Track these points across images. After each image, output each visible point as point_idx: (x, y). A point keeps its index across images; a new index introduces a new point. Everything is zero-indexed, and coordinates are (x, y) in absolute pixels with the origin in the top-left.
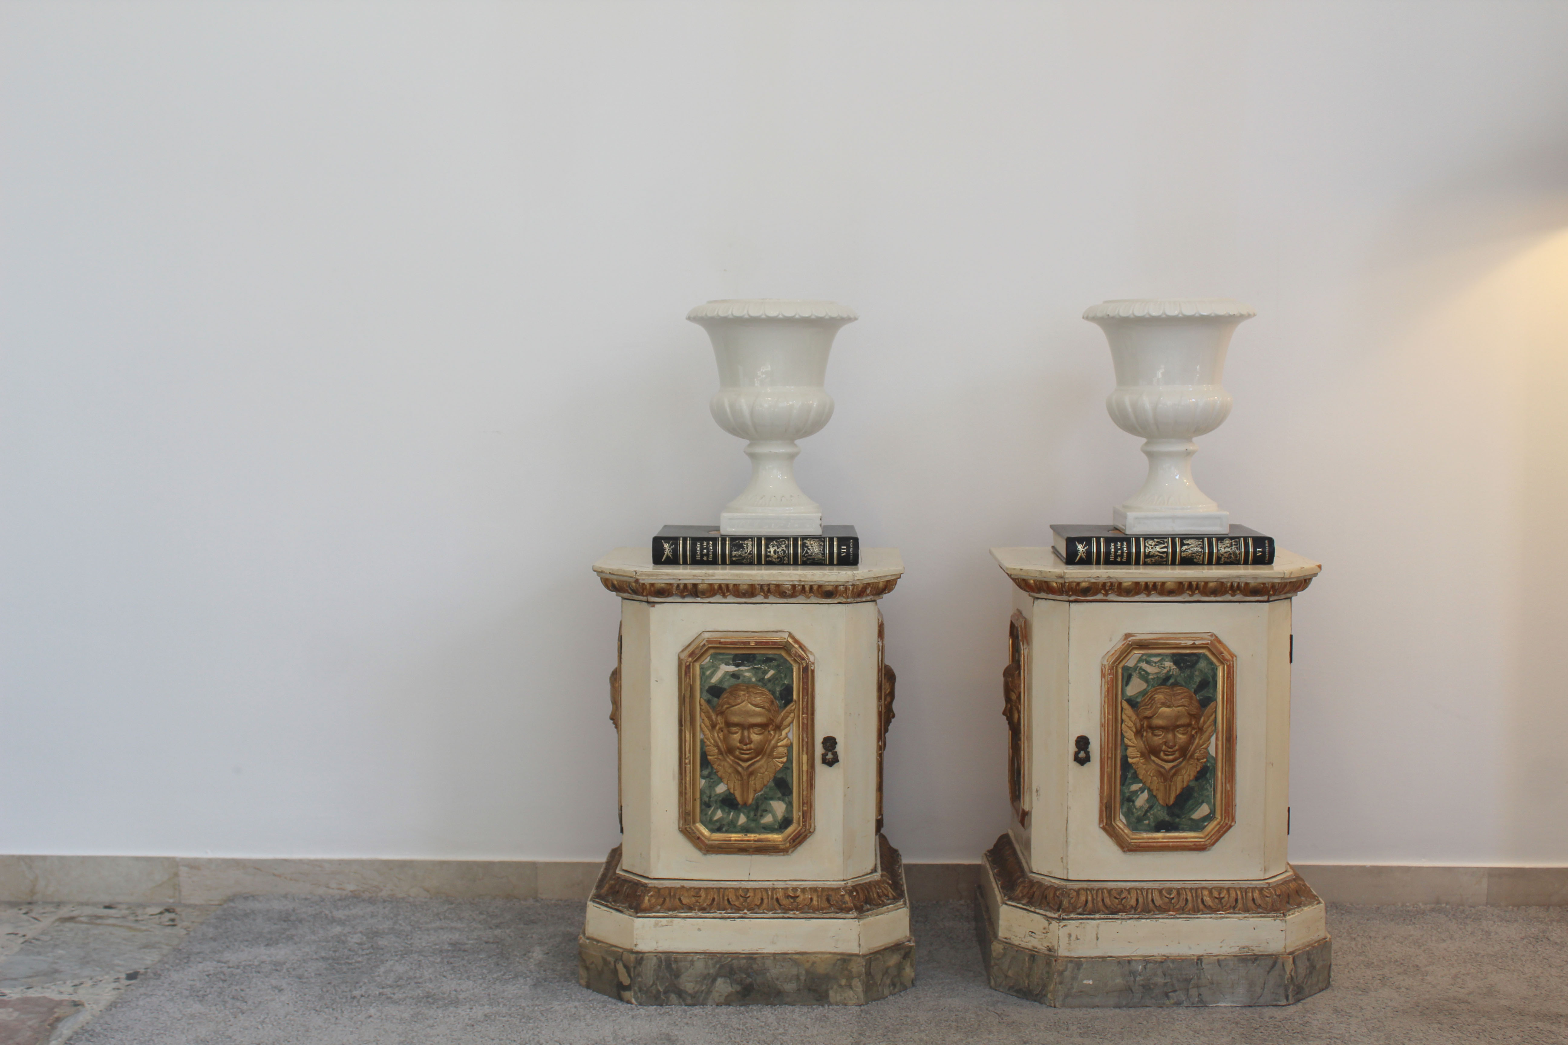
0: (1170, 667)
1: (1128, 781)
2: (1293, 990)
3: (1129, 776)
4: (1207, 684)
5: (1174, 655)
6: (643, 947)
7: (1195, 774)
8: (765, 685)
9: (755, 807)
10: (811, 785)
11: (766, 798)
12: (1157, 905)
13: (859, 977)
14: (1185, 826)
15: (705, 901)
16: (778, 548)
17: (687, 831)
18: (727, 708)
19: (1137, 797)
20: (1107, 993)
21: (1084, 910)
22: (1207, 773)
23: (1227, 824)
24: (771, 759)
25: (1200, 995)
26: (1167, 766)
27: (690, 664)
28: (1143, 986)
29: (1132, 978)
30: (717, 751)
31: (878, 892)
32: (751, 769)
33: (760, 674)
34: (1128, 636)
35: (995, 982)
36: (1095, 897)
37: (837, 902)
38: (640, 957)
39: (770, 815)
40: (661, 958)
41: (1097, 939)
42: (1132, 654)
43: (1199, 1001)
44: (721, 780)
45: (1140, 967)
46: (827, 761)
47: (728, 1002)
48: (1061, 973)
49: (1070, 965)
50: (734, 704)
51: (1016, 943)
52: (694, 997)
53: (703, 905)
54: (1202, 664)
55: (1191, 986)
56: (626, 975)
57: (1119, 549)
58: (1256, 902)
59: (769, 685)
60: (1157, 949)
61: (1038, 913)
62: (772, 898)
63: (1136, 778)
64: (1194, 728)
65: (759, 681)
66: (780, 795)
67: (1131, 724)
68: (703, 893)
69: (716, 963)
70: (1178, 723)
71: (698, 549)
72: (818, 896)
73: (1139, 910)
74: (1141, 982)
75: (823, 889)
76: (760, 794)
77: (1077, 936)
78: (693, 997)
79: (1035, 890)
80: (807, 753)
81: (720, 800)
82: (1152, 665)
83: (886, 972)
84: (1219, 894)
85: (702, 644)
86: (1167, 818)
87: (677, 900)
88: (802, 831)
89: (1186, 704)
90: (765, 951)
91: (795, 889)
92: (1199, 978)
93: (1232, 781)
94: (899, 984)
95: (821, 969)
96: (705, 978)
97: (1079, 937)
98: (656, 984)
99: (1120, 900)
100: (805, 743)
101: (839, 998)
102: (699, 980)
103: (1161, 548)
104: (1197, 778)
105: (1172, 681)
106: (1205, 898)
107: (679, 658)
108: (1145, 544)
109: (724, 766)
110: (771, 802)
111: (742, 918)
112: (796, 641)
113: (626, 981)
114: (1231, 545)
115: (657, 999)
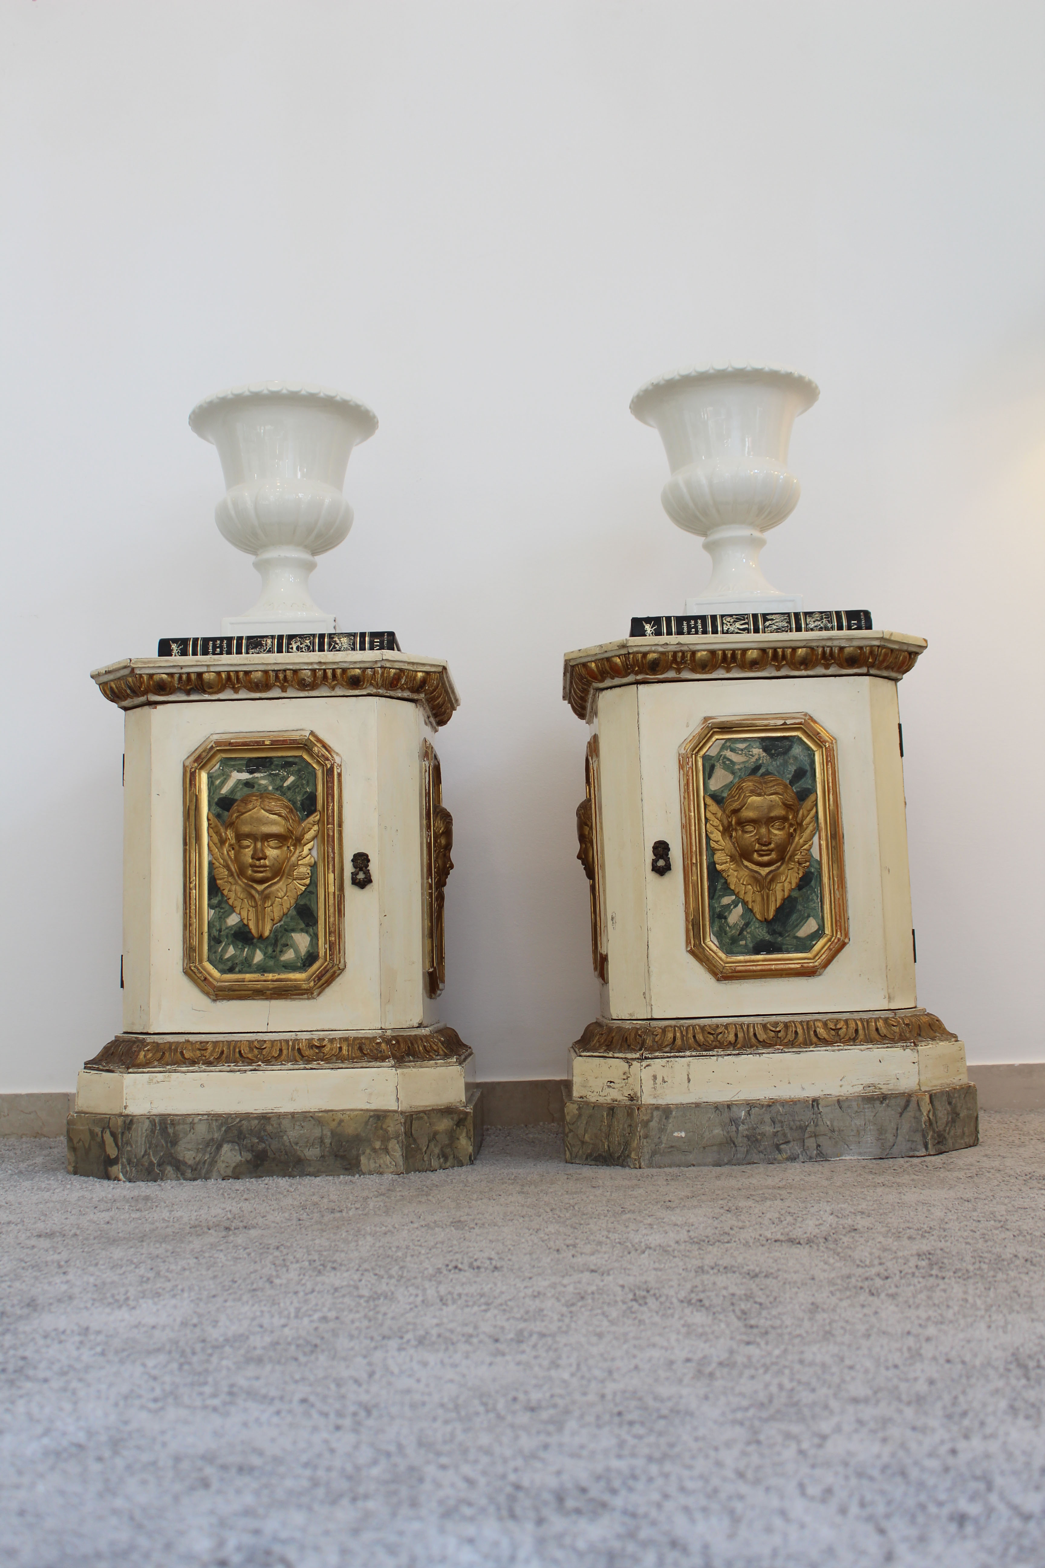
0: (759, 755)
1: (718, 893)
2: (933, 1137)
3: (719, 887)
4: (804, 773)
5: (763, 739)
6: (135, 1109)
7: (797, 881)
8: (283, 794)
9: (273, 941)
10: (340, 911)
11: (287, 930)
12: (761, 1040)
13: (397, 1137)
14: (789, 947)
15: (211, 1055)
16: (301, 644)
17: (192, 970)
18: (237, 817)
19: (731, 912)
20: (704, 1148)
21: (671, 1049)
22: (811, 881)
23: (839, 940)
24: (290, 881)
25: (819, 1146)
26: (764, 871)
27: (195, 771)
28: (748, 1137)
29: (734, 1128)
30: (226, 873)
31: (424, 1046)
32: (267, 892)
33: (278, 782)
34: (706, 719)
35: (571, 1154)
36: (684, 1033)
37: (371, 1050)
38: (129, 1122)
39: (292, 950)
40: (154, 1120)
41: (689, 1081)
42: (714, 739)
43: (818, 1155)
44: (232, 909)
45: (743, 1113)
46: (358, 881)
47: (236, 1174)
48: (646, 1124)
49: (655, 1113)
50: (244, 811)
51: (593, 1100)
52: (196, 1170)
53: (209, 1058)
54: (797, 750)
55: (807, 1135)
56: (113, 1145)
57: (693, 628)
58: (881, 1032)
59: (289, 794)
60: (762, 1092)
61: (617, 1058)
62: (293, 1049)
63: (727, 889)
64: (791, 825)
65: (277, 789)
66: (303, 926)
67: (716, 822)
68: (210, 1047)
69: (222, 1125)
70: (772, 814)
71: (211, 648)
72: (348, 1046)
73: (739, 1046)
74: (746, 1133)
75: (355, 1039)
76: (279, 924)
77: (663, 1077)
78: (194, 1170)
79: (614, 1035)
80: (334, 872)
81: (233, 934)
82: (738, 753)
83: (434, 1137)
84: (836, 1025)
85: (210, 746)
86: (768, 937)
87: (179, 1055)
88: (328, 967)
89: (780, 791)
90: (282, 1110)
91: (321, 1040)
92: (816, 1125)
93: (842, 888)
94: (452, 1156)
95: (350, 1129)
96: (208, 1145)
97: (666, 1080)
98: (149, 1154)
99: (715, 1036)
100: (330, 859)
101: (372, 1166)
102: (201, 1147)
103: (741, 625)
104: (800, 887)
105: (762, 770)
106: (818, 1030)
107: (184, 766)
108: (722, 621)
109: (234, 891)
110: (293, 934)
111: (255, 1070)
112: (319, 740)
113: (112, 1152)
114: (822, 619)
115: (151, 1174)
